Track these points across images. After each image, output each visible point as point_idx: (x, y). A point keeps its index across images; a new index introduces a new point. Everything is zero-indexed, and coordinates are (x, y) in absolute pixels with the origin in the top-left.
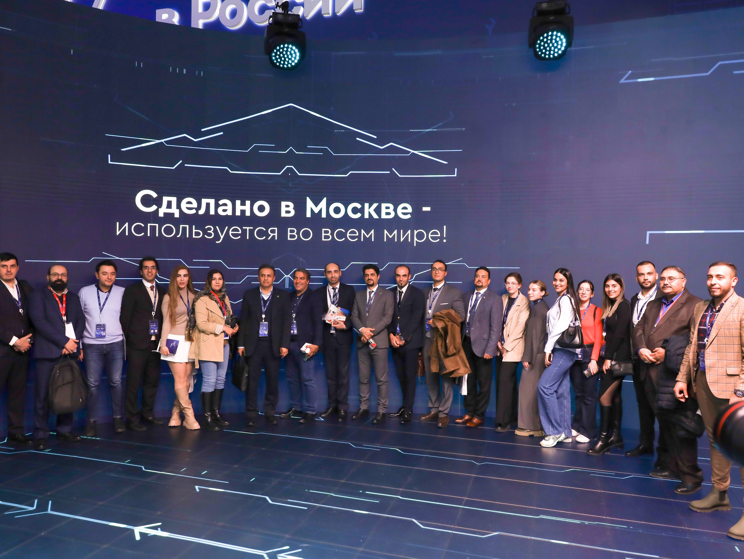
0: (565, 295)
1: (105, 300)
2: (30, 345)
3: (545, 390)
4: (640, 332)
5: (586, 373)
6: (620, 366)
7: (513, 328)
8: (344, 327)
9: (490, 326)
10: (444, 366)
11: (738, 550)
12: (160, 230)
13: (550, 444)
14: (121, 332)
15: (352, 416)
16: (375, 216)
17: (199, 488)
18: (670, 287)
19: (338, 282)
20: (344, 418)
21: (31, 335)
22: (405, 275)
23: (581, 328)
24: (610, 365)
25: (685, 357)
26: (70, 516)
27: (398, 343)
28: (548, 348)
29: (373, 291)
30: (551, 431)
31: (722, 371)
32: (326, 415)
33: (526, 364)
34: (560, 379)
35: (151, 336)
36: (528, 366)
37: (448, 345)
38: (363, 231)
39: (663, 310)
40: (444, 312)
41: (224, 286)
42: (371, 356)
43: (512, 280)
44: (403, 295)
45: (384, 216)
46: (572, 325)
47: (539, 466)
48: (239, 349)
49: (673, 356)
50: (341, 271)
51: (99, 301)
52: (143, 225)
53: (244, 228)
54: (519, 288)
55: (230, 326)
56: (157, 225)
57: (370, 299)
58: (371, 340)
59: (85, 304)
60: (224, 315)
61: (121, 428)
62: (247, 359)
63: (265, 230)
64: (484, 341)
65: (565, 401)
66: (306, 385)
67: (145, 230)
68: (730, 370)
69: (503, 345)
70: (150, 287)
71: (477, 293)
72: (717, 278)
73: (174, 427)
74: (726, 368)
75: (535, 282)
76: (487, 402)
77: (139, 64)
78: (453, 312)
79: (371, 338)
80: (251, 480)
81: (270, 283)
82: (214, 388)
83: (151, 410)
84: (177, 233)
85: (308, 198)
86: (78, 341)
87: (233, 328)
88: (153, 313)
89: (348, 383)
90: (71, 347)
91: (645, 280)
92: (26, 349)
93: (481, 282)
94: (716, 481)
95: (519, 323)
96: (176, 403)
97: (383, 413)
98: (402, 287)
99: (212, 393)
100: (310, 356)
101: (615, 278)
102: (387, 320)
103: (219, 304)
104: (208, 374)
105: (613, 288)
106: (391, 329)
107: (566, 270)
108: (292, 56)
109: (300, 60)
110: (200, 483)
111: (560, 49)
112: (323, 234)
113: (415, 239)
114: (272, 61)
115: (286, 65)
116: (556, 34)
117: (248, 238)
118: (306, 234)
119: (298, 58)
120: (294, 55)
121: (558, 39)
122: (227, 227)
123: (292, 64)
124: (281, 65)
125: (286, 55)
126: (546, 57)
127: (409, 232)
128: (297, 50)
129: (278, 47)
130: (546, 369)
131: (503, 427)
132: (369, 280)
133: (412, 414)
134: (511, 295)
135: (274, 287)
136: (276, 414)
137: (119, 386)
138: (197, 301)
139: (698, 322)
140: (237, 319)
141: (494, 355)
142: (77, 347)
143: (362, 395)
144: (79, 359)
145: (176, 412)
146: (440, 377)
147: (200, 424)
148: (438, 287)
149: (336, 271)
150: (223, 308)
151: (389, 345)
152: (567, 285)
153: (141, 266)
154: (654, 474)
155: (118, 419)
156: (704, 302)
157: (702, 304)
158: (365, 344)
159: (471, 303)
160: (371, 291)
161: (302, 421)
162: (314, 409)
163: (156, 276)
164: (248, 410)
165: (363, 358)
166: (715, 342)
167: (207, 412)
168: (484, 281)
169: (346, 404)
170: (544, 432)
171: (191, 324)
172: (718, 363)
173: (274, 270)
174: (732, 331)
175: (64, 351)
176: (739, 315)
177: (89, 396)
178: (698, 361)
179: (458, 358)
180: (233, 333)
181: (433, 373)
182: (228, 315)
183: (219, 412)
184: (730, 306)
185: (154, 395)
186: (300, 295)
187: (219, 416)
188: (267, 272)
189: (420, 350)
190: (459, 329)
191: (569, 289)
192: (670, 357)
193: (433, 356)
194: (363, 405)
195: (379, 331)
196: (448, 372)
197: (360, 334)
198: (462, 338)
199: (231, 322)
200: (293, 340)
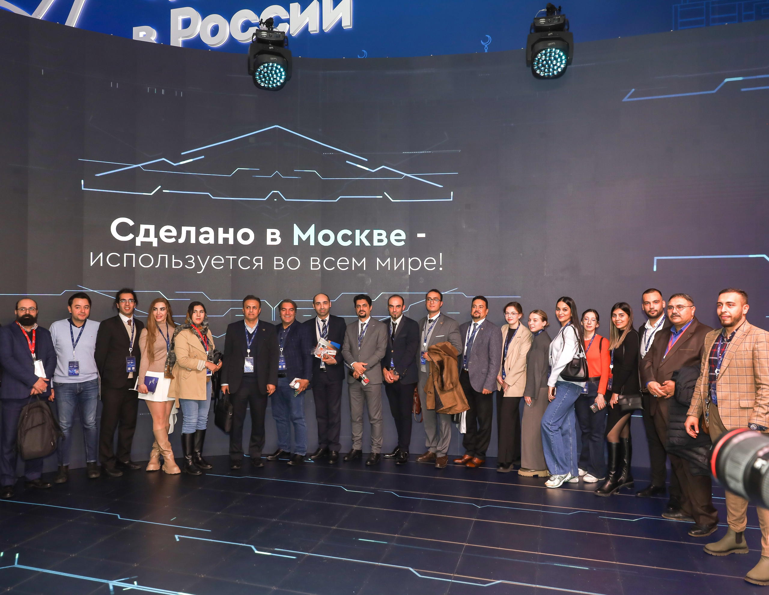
0: (569, 325)
1: (79, 336)
3: (549, 427)
4: (648, 364)
5: (592, 408)
6: (628, 400)
7: (514, 361)
8: (335, 361)
9: (489, 359)
10: (441, 402)
12: (137, 261)
13: (556, 484)
14: (95, 370)
15: (344, 458)
16: (367, 244)
17: (178, 537)
18: (679, 316)
19: (328, 314)
20: (336, 459)
22: (398, 306)
23: (586, 359)
24: (617, 399)
25: (696, 389)
26: (39, 570)
27: (392, 378)
28: (552, 382)
29: (365, 323)
30: (557, 470)
31: (734, 404)
32: (316, 456)
33: (528, 399)
34: (565, 414)
35: (128, 373)
36: (531, 401)
37: (445, 379)
38: (354, 260)
39: (672, 341)
40: (440, 345)
41: (205, 319)
42: (364, 392)
43: (511, 309)
44: (397, 326)
45: (376, 243)
46: (576, 357)
47: (545, 508)
48: (223, 387)
49: (684, 389)
50: (330, 302)
51: (72, 336)
52: (119, 256)
53: (227, 257)
54: (519, 318)
55: (213, 362)
56: (134, 255)
57: (363, 332)
58: (364, 376)
59: (56, 340)
60: (206, 350)
61: (95, 473)
62: (231, 396)
63: (249, 259)
64: (484, 375)
65: (571, 438)
66: (295, 424)
67: (121, 260)
68: (743, 402)
69: (504, 379)
70: (128, 321)
71: (474, 324)
72: (727, 306)
73: (153, 471)
74: (739, 400)
75: (536, 312)
76: (488, 440)
77: (114, 85)
78: (449, 345)
79: (363, 373)
81: (256, 315)
82: (196, 428)
83: (128, 453)
84: (156, 263)
85: (295, 225)
86: (48, 380)
87: (216, 364)
88: (130, 349)
89: (340, 421)
90: (39, 387)
91: (651, 309)
93: (478, 312)
94: (732, 522)
95: (520, 356)
96: (154, 445)
97: (377, 454)
98: (395, 319)
99: (193, 435)
100: (300, 392)
101: (622, 307)
102: (381, 354)
103: (200, 338)
104: (189, 414)
105: (620, 318)
106: (384, 363)
107: (570, 299)
108: (277, 76)
109: (286, 80)
110: (180, 532)
111: (559, 67)
112: (312, 263)
113: (410, 267)
114: (255, 81)
115: (271, 84)
116: (555, 51)
117: (231, 268)
118: (293, 263)
119: (283, 77)
120: (279, 75)
121: (557, 56)
122: (209, 257)
123: (277, 83)
124: (266, 85)
125: (270, 75)
126: (544, 75)
127: (403, 259)
128: (282, 70)
129: (262, 66)
130: (550, 403)
131: (506, 466)
132: (360, 311)
133: (408, 454)
134: (511, 325)
135: (259, 320)
136: (262, 455)
137: (93, 428)
138: (177, 334)
139: (709, 352)
140: (220, 354)
141: (494, 390)
142: (47, 386)
143: (355, 434)
144: (50, 398)
145: (154, 454)
146: (437, 413)
147: (180, 468)
148: (434, 318)
149: (325, 302)
150: (205, 342)
151: (383, 381)
152: (571, 315)
153: (118, 300)
154: (666, 514)
155: (92, 464)
156: (715, 331)
157: (713, 332)
158: (357, 379)
159: (469, 335)
160: (363, 323)
161: (290, 463)
162: (305, 450)
163: (134, 309)
164: (232, 452)
165: (355, 395)
166: (727, 373)
167: (188, 454)
168: (481, 311)
169: (337, 444)
170: (549, 471)
171: (170, 359)
172: (730, 395)
173: (260, 302)
174: (745, 361)
175: (33, 391)
176: (751, 344)
177: (61, 438)
178: (710, 394)
179: (455, 392)
180: (216, 369)
181: (430, 409)
182: (210, 350)
183: (201, 455)
184: (742, 335)
185: (131, 437)
186: (287, 327)
187: (200, 459)
188: (252, 303)
189: (416, 385)
190: (456, 362)
191: (573, 319)
192: (681, 390)
193: (429, 392)
194: (356, 445)
195: (373, 365)
196: (444, 408)
197: (351, 369)
198: (459, 373)
199: (214, 357)
200: (280, 376)
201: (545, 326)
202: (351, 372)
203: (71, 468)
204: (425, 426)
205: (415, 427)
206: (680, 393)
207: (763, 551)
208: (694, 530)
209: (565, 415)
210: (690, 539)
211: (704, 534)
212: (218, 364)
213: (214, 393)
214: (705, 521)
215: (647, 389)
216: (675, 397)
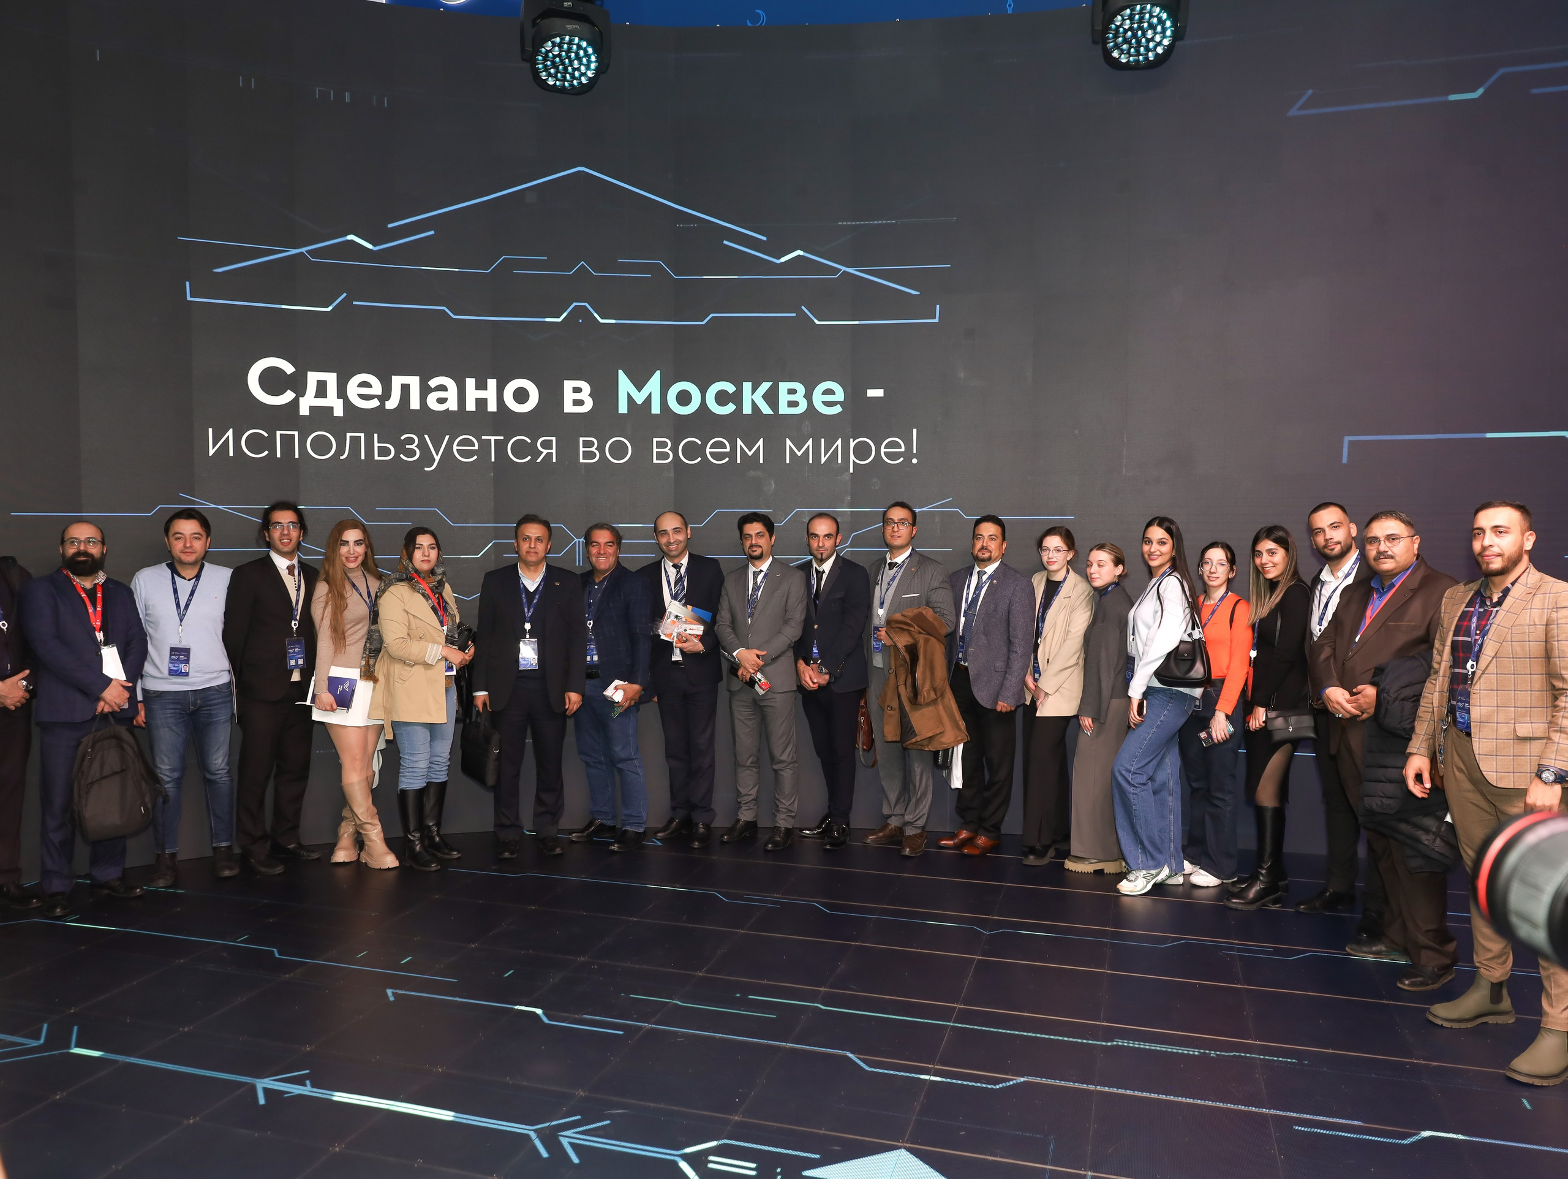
0: (1169, 575)
1: (190, 596)
2: (27, 695)
3: (1130, 777)
4: (1326, 652)
5: (1202, 737)
7: (1058, 646)
8: (700, 647)
9: (1010, 642)
10: (912, 727)
11: (1529, 1107)
12: (304, 446)
13: (1139, 888)
14: (225, 664)
15: (722, 836)
16: (766, 410)
17: (393, 992)
18: (1392, 557)
19: (685, 552)
20: (705, 839)
21: (27, 672)
22: (828, 536)
23: (1205, 642)
26: (117, 1059)
27: (815, 681)
28: (1136, 690)
29: (761, 571)
30: (1142, 861)
31: (1505, 730)
32: (666, 834)
33: (1087, 722)
34: (1160, 752)
35: (291, 672)
36: (1092, 725)
37: (919, 682)
38: (739, 442)
39: (1371, 607)
40: (911, 612)
41: (440, 562)
42: (759, 707)
43: (1054, 542)
44: (825, 577)
45: (784, 409)
46: (1187, 638)
47: (1116, 935)
48: (477, 698)
49: (1394, 701)
50: (688, 529)
51: (176, 598)
52: (266, 435)
53: (483, 437)
54: (1068, 559)
55: (456, 647)
56: (296, 433)
57: (756, 588)
58: (759, 675)
59: (145, 606)
60: (442, 624)
61: (230, 868)
62: (495, 716)
63: (529, 441)
64: (998, 674)
65: (1170, 800)
66: (620, 771)
67: (270, 444)
68: (1522, 727)
69: (1037, 682)
70: (287, 568)
71: (978, 573)
72: (1493, 534)
73: (344, 864)
74: (1515, 723)
75: (1101, 547)
76: (1006, 801)
77: (247, 82)
78: (929, 613)
79: (758, 671)
80: (506, 975)
81: (541, 554)
82: (425, 780)
83: (295, 827)
84: (340, 450)
85: (621, 373)
86: (130, 685)
87: (463, 651)
88: (293, 622)
89: (712, 765)
90: (113, 698)
91: (1326, 540)
92: (18, 702)
93: (986, 549)
94: (1483, 962)
95: (1070, 635)
96: (346, 813)
97: (786, 829)
98: (821, 561)
99: (421, 793)
100: (624, 708)
101: (1273, 536)
102: (792, 632)
103: (430, 601)
104: (411, 752)
105: (1269, 558)
106: (800, 650)
107: (1171, 522)
108: (581, 63)
109: (598, 70)
110: (396, 983)
111: (1159, 44)
112: (655, 450)
113: (852, 457)
114: (536, 73)
115: (568, 81)
116: (1151, 10)
117: (493, 460)
118: (618, 450)
119: (593, 66)
120: (584, 60)
121: (1155, 20)
122: (447, 437)
123: (580, 79)
124: (558, 83)
125: (567, 61)
126: (1129, 61)
127: (839, 442)
128: (590, 50)
129: (550, 43)
130: (1131, 731)
131: (1041, 854)
132: (751, 546)
133: (847, 828)
134: (1052, 573)
135: (547, 566)
136: (560, 831)
137: (223, 779)
138: (384, 593)
139: (1453, 628)
140: (470, 630)
141: (1019, 704)
142: (128, 696)
143: (743, 791)
144: (136, 721)
145: (346, 832)
146: (905, 749)
147: (398, 857)
148: (899, 560)
149: (677, 530)
150: (440, 608)
151: (798, 686)
152: (1173, 554)
153: (267, 523)
154: (1354, 946)
155: (223, 849)
156: (1465, 585)
157: (1461, 587)
158: (746, 683)
159: (968, 594)
160: (757, 570)
161: (615, 848)
162: (641, 822)
163: (299, 543)
164: (499, 826)
165: (742, 714)
166: (1492, 668)
167: (411, 830)
168: (993, 546)
169: (709, 809)
170: (1127, 863)
171: (371, 644)
172: (1497, 712)
173: (549, 528)
174: (1529, 645)
175: (101, 706)
176: (1543, 612)
177: (160, 800)
178: (1452, 711)
179: (941, 707)
180: (464, 662)
181: (890, 740)
182: (450, 623)
183: (438, 831)
184: (1525, 593)
185: (300, 796)
186: (601, 579)
187: (437, 839)
188: (533, 531)
189: (862, 693)
190: (943, 647)
191: (1178, 561)
192: (1388, 703)
193: (889, 706)
194: (744, 812)
195: (776, 655)
196: (919, 739)
197: (735, 663)
198: (949, 669)
199: (459, 638)
200: (590, 676)
201: (1120, 576)
202: (734, 668)
203: (181, 857)
204: (882, 774)
205: (862, 776)
206: (1387, 709)
207: (1544, 1019)
208: (1408, 978)
209: (1162, 753)
210: (1398, 994)
211: (1428, 985)
212: (467, 651)
213: (461, 709)
214: (1430, 961)
215: (1323, 703)
216: (1376, 717)
